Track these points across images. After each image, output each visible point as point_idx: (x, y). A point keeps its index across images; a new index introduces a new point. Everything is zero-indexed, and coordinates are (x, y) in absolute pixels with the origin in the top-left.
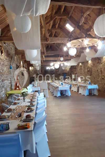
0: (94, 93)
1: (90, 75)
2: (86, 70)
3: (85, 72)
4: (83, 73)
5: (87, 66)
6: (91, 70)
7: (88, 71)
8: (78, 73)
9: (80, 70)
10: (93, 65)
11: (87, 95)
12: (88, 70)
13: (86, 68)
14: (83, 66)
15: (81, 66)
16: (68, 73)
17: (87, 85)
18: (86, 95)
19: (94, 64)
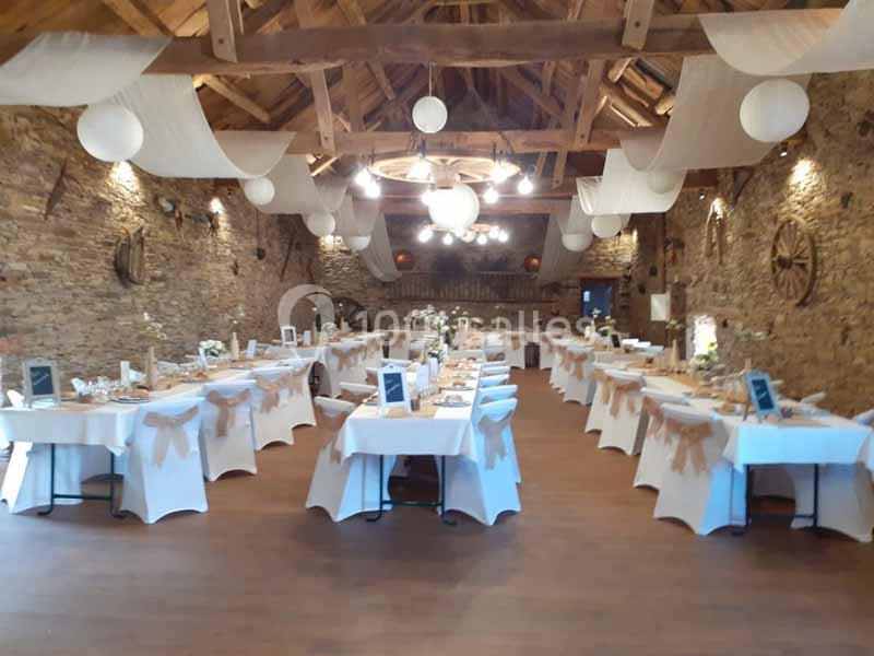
0: (815, 516)
1: (802, 304)
2: (765, 259)
3: (750, 276)
4: (735, 282)
5: (775, 220)
6: (814, 250)
7: (783, 263)
8: (695, 278)
9: (710, 254)
10: (836, 200)
11: (718, 532)
12: (784, 252)
13: (765, 238)
14: (736, 223)
15: (723, 226)
16: (629, 278)
17: (730, 420)
18: (703, 528)
19: (846, 199)
